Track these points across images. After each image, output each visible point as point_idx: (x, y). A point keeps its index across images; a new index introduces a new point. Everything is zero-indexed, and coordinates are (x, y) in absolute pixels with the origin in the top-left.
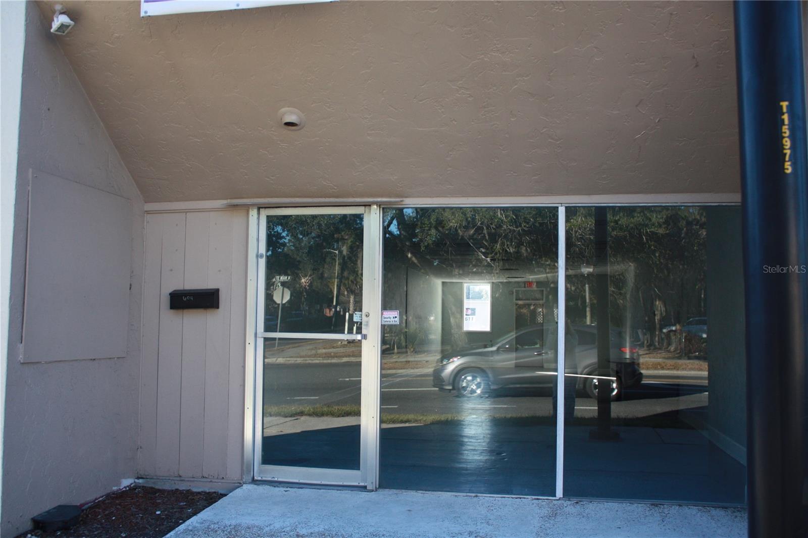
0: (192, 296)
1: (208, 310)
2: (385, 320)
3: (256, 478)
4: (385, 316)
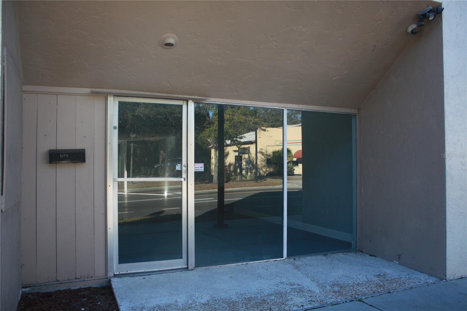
0: (67, 154)
1: (76, 164)
2: (196, 169)
3: (115, 273)
4: (196, 167)
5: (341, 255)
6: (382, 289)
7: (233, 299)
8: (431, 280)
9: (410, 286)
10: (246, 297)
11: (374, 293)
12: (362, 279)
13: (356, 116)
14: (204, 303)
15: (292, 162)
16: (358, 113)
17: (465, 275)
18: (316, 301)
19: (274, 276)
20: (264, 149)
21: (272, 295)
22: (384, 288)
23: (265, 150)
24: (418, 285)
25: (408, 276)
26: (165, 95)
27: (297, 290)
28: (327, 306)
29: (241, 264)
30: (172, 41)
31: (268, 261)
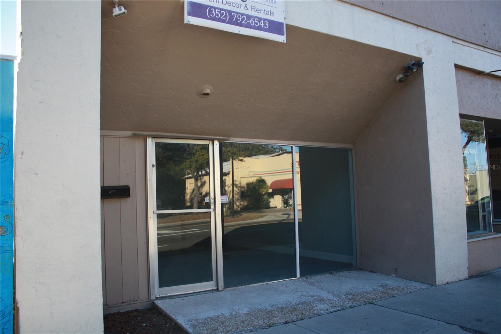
0: (114, 190)
1: (121, 199)
2: (222, 200)
3: (157, 297)
4: (222, 199)
5: (345, 273)
6: (387, 295)
7: (269, 309)
8: (424, 286)
9: (408, 291)
10: (278, 307)
11: (381, 297)
12: (368, 288)
13: (352, 150)
14: (246, 313)
15: (267, 194)
16: (353, 147)
17: (450, 281)
18: (337, 306)
19: (295, 291)
20: (238, 180)
21: (299, 304)
22: (388, 294)
23: (239, 182)
24: (415, 290)
25: (405, 285)
26: (194, 136)
27: (318, 300)
28: (347, 309)
29: (262, 284)
30: (208, 91)
31: (284, 281)
